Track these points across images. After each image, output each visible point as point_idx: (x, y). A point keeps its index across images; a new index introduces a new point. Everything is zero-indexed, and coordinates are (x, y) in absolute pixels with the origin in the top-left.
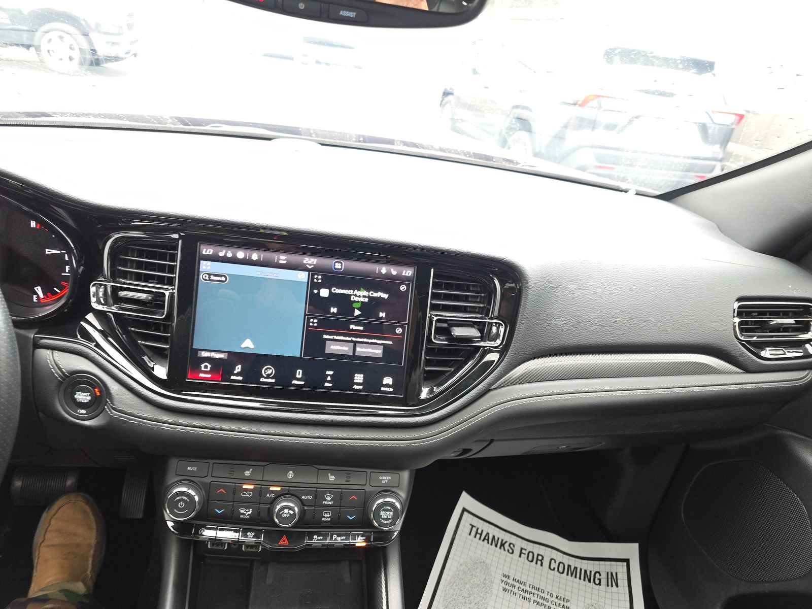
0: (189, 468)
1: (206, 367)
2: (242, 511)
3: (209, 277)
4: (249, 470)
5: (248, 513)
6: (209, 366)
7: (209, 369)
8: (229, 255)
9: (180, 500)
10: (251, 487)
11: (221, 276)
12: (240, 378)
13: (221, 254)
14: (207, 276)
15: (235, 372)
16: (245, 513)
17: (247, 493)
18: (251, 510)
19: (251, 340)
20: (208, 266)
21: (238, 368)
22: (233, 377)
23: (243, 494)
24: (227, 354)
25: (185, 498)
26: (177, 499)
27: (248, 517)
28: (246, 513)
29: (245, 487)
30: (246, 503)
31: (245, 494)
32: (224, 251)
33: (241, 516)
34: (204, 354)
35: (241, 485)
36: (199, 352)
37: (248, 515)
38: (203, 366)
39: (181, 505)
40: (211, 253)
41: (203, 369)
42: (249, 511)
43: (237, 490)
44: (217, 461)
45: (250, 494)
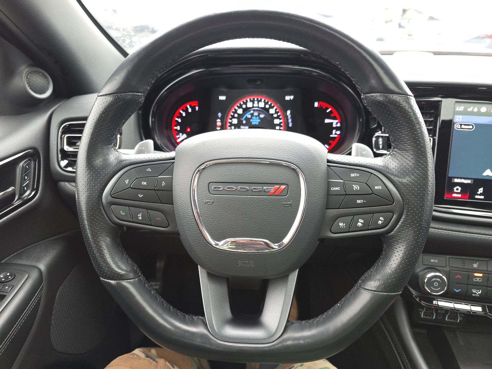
0: (432, 261)
1: (457, 189)
2: (474, 291)
3: (461, 127)
4: (476, 263)
5: (478, 293)
6: (460, 189)
7: (459, 191)
8: (476, 110)
9: (435, 281)
10: (481, 275)
11: (469, 125)
12: (482, 197)
13: (470, 110)
14: (459, 125)
15: (479, 193)
16: (476, 292)
17: (478, 279)
18: (480, 291)
19: (490, 170)
20: (460, 119)
21: (481, 190)
22: (477, 197)
23: (475, 280)
24: (473, 180)
25: (439, 280)
26: (433, 280)
27: (478, 295)
28: (478, 292)
29: (476, 274)
30: (477, 286)
31: (477, 279)
32: (472, 108)
33: (473, 295)
34: (456, 180)
35: (472, 273)
36: (453, 179)
37: (478, 294)
38: (455, 189)
39: (436, 284)
40: (462, 110)
41: (455, 191)
42: (479, 292)
43: (470, 277)
44: (451, 257)
45: (480, 280)
